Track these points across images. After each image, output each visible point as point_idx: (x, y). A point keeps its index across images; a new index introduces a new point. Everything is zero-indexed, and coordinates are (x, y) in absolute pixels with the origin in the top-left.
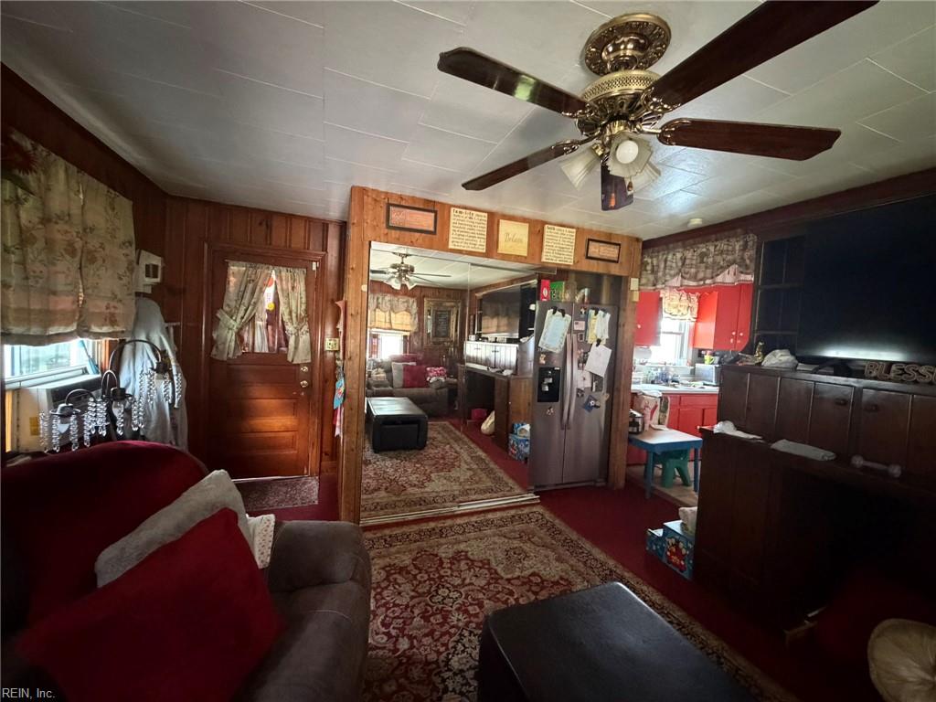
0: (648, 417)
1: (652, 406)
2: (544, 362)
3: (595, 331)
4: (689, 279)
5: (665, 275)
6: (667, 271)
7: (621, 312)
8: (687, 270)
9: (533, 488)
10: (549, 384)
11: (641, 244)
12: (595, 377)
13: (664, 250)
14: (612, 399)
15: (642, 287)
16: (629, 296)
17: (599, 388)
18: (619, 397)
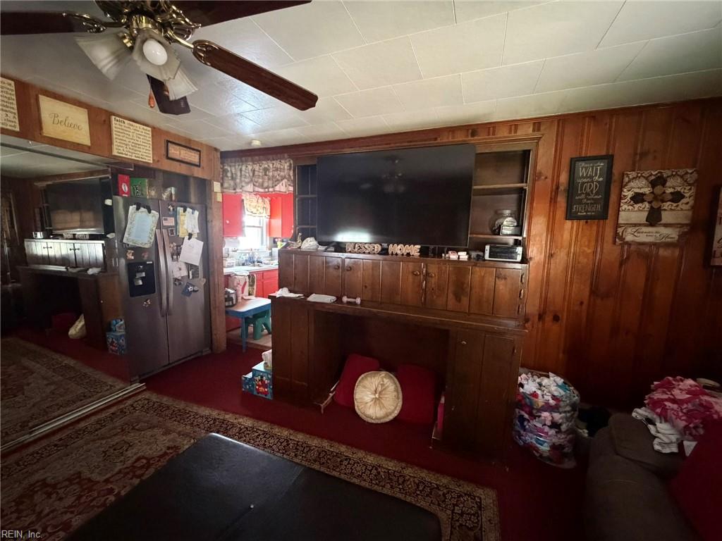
0: (240, 292)
1: (242, 283)
2: (133, 258)
3: (185, 226)
4: (258, 187)
5: (241, 181)
6: (243, 179)
7: (209, 211)
8: (256, 180)
9: (137, 377)
10: (142, 279)
11: (219, 154)
12: (190, 266)
13: (238, 162)
14: (209, 282)
15: (225, 190)
16: (213, 197)
17: (195, 275)
18: (214, 280)
